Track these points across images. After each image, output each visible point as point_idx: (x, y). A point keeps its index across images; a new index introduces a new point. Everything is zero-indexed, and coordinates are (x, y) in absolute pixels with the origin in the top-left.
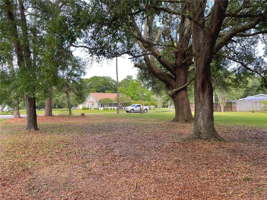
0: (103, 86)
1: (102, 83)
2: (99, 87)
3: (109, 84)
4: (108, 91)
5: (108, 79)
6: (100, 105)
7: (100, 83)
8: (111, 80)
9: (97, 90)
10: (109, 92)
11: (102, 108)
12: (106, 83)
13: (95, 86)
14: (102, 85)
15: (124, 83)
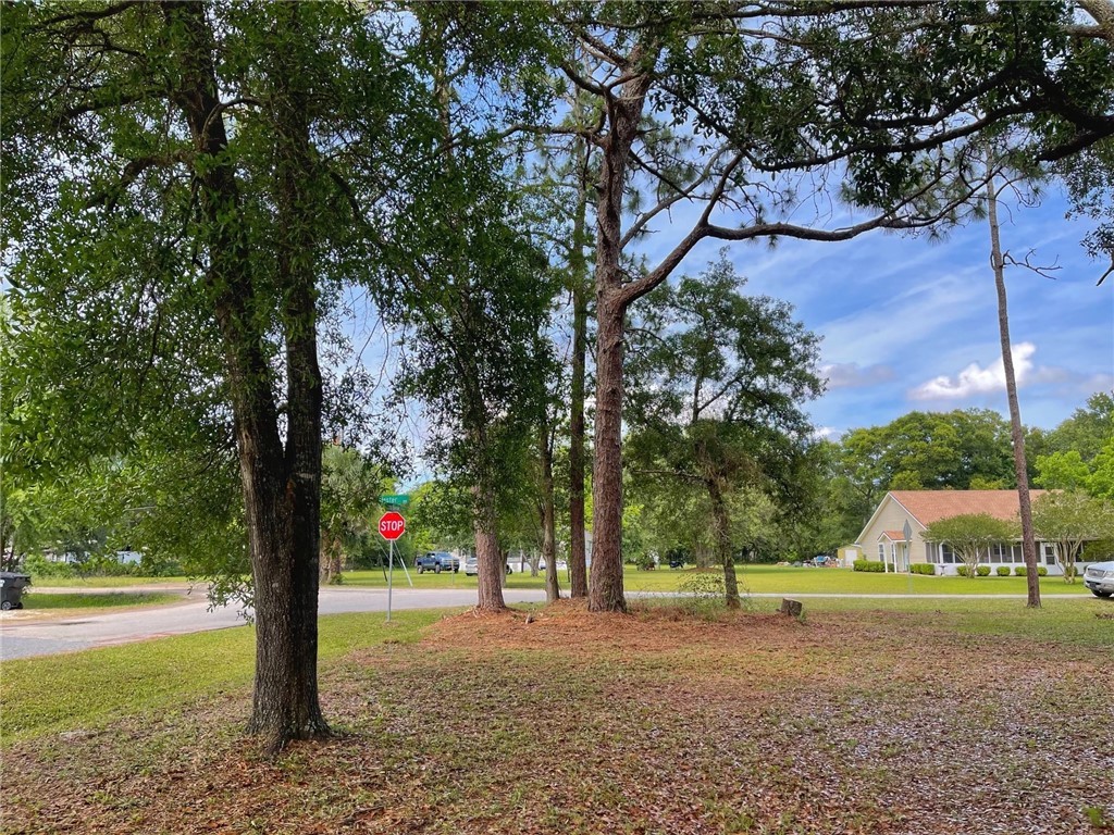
0: (955, 460)
1: (951, 444)
2: (937, 462)
3: (988, 448)
4: (988, 481)
5: (981, 421)
6: (941, 548)
7: (941, 445)
8: (999, 423)
9: (926, 476)
10: (993, 484)
11: (952, 568)
12: (970, 440)
13: (917, 458)
14: (951, 450)
15: (1073, 438)
